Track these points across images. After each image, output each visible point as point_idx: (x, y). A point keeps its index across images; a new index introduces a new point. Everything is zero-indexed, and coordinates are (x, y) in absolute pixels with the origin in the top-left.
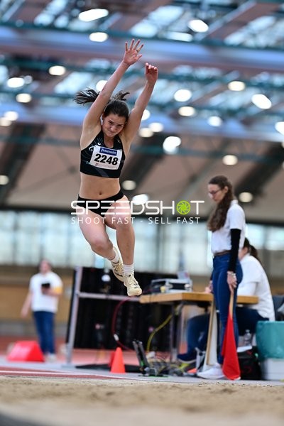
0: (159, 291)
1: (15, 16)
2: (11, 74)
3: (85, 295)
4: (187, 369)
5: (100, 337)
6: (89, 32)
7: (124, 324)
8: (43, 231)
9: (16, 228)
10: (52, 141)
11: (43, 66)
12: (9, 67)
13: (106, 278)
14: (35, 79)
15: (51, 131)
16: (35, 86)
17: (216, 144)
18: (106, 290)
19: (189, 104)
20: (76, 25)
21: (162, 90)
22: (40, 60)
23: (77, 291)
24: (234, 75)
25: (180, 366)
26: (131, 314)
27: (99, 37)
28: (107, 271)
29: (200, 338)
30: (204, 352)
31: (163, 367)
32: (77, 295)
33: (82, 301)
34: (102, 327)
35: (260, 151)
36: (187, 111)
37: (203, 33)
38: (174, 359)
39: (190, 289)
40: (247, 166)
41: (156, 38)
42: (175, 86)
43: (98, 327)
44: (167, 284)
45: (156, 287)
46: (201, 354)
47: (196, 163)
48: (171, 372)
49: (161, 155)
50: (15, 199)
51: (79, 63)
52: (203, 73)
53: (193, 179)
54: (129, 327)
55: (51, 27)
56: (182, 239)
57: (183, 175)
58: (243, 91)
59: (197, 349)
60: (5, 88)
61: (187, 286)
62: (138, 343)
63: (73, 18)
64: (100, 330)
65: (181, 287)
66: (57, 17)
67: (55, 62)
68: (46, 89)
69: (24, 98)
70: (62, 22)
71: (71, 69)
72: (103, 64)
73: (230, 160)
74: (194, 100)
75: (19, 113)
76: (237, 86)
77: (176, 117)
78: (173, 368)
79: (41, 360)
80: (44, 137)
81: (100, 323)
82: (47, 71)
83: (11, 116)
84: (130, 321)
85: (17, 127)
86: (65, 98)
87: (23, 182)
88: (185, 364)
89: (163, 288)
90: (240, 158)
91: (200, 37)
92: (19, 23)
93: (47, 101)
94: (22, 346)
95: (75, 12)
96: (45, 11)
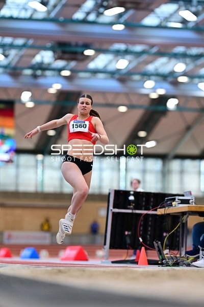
0: (171, 205)
1: (58, 14)
2: (56, 56)
3: (117, 210)
5: (128, 241)
6: (112, 24)
7: (145, 231)
11: (79, 50)
12: (54, 52)
13: (132, 198)
16: (73, 64)
18: (132, 207)
19: (185, 74)
20: (102, 19)
21: (164, 64)
22: (77, 45)
23: (111, 207)
25: (188, 259)
26: (150, 223)
28: (132, 193)
29: (201, 239)
31: (175, 260)
32: (111, 210)
33: (114, 214)
34: (130, 233)
36: (183, 79)
37: (194, 22)
38: (183, 254)
39: (193, 204)
41: (159, 27)
42: (173, 61)
43: (126, 233)
44: (177, 200)
45: (169, 202)
46: (202, 250)
47: (190, 116)
48: (181, 264)
49: (165, 111)
51: (105, 47)
52: (194, 51)
53: (188, 128)
54: (149, 233)
55: (84, 21)
56: (182, 172)
57: (181, 126)
59: (199, 246)
61: (191, 201)
62: (157, 243)
63: (99, 14)
64: (128, 235)
66: (88, 14)
67: (87, 46)
68: (81, 66)
69: (66, 73)
70: (92, 17)
71: (99, 51)
72: (122, 47)
74: (187, 71)
75: (62, 85)
77: (175, 83)
78: (182, 261)
79: (86, 260)
81: (128, 231)
82: (82, 53)
84: (150, 229)
85: (61, 94)
86: (95, 72)
89: (174, 203)
91: (190, 25)
92: (61, 19)
93: (82, 75)
94: (71, 249)
95: (101, 10)
96: (80, 10)
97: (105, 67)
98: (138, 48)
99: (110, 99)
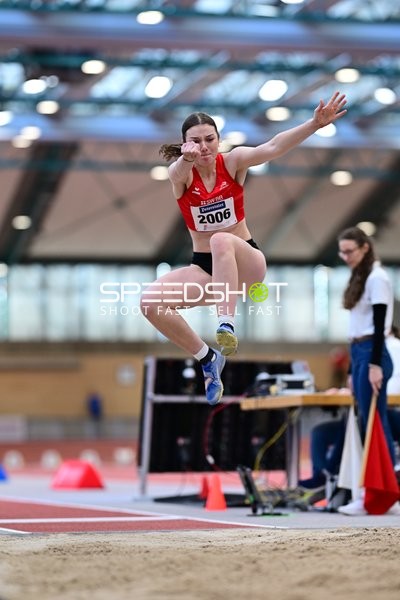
0: (267, 392)
2: (29, 75)
3: (161, 399)
4: (313, 501)
5: (185, 456)
6: (136, 11)
7: (217, 434)
8: (82, 289)
9: (44, 286)
10: (89, 165)
11: (72, 61)
12: (25, 65)
13: (189, 373)
14: (63, 80)
15: (88, 151)
16: (62, 90)
17: (320, 158)
18: (190, 389)
19: (281, 103)
21: (242, 86)
22: (69, 53)
23: (150, 393)
24: (342, 60)
25: (302, 496)
27: (151, 18)
29: (329, 455)
30: (336, 477)
31: (278, 498)
32: (151, 400)
33: (157, 407)
34: (188, 441)
35: (383, 163)
36: (278, 114)
37: (297, 5)
38: (294, 485)
39: (312, 389)
40: (366, 185)
41: (230, 15)
42: (258, 78)
43: (181, 441)
44: (279, 381)
45: (264, 387)
46: (332, 480)
47: (293, 184)
48: (289, 504)
50: (40, 248)
51: (124, 55)
52: (298, 60)
53: (290, 207)
54: (225, 439)
57: (275, 202)
58: (357, 82)
59: (325, 472)
60: (20, 94)
61: (306, 384)
62: (244, 470)
64: (184, 445)
65: (298, 385)
67: (89, 55)
68: (78, 92)
69: (48, 107)
71: (112, 63)
72: (158, 55)
73: (341, 178)
74: (288, 97)
75: (42, 128)
76: (347, 75)
77: (263, 122)
78: (293, 499)
79: (99, 486)
80: (78, 158)
81: (184, 436)
82: (79, 69)
83: (30, 134)
84: (225, 431)
85: (40, 148)
86: (106, 103)
87: (51, 224)
88: (309, 493)
89: (273, 389)
90: (356, 174)
91: (291, 11)
92: (36, 3)
93: (81, 109)
94: (72, 466)
97: (126, 92)
98: (189, 56)
99: (136, 154)
